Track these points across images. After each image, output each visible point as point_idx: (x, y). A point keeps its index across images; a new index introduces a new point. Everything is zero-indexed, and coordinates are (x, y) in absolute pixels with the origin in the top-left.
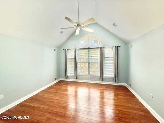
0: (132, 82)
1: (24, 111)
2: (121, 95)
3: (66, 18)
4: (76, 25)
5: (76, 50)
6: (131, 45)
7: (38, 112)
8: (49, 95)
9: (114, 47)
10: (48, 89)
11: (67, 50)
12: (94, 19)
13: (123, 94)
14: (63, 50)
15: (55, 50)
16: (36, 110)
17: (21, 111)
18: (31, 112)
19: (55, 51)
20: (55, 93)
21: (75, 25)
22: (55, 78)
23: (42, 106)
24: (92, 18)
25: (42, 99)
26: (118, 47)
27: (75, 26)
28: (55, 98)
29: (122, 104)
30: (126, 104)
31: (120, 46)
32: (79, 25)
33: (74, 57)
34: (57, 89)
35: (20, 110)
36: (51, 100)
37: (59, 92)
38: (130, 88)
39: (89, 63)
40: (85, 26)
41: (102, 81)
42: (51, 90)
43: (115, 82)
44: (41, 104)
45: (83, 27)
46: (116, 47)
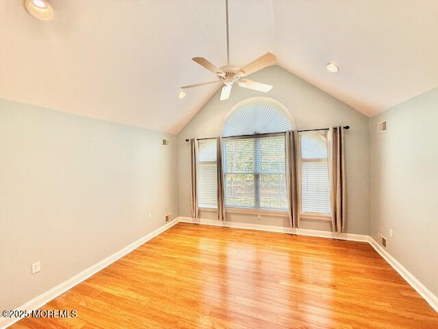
0: (391, 234)
1: (88, 309)
2: (357, 273)
3: (196, 59)
4: (223, 75)
5: (221, 140)
6: (385, 123)
7: (126, 313)
8: (152, 265)
9: (331, 129)
10: (148, 248)
11: (196, 142)
12: (274, 57)
13: (363, 271)
14: (187, 140)
15: (164, 142)
16: (120, 307)
17: (82, 307)
18: (107, 311)
19: (164, 144)
20: (167, 257)
21: (219, 75)
22: (167, 217)
23: (133, 295)
24: (269, 55)
25: (134, 274)
26: (342, 128)
27: (220, 77)
28: (169, 274)
29: (362, 303)
30: (378, 303)
31: (347, 128)
32: (229, 75)
33: (214, 158)
34: (172, 248)
35: (80, 304)
36: (157, 280)
37: (177, 257)
38: (383, 250)
39: (257, 176)
40: (248, 77)
41: (297, 226)
42: (157, 250)
43: (336, 230)
44: (131, 290)
45: (241, 79)
46: (335, 129)
